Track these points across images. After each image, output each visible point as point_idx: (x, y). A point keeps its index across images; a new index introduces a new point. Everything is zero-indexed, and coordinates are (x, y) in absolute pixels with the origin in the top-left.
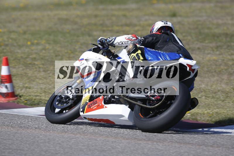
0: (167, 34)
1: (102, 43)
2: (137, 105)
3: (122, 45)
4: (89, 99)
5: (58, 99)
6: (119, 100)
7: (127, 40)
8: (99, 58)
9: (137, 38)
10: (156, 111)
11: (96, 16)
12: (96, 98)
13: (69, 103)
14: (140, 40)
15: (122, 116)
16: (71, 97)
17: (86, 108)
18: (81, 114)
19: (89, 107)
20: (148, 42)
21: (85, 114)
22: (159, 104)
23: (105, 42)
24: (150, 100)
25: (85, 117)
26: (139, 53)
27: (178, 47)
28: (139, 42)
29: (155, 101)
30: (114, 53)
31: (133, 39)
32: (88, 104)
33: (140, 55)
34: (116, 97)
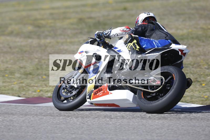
1: (99, 36)
4: (94, 87)
7: (122, 32)
8: (98, 50)
9: (130, 29)
14: (132, 31)
17: (92, 95)
18: (88, 100)
19: (95, 94)
21: (92, 100)
23: (102, 35)
26: (135, 42)
30: (109, 44)
31: (127, 30)
32: (94, 92)
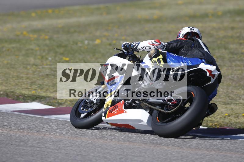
0: (193, 40)
1: (126, 47)
2: (155, 110)
3: (145, 50)
4: (111, 103)
5: (82, 104)
6: (140, 105)
7: (150, 45)
9: (160, 43)
10: (173, 116)
11: (233, 28)
12: (117, 103)
13: (93, 107)
14: (164, 45)
15: (141, 121)
16: (95, 102)
17: (107, 113)
18: (103, 118)
19: (111, 112)
20: (172, 48)
21: (107, 119)
22: (176, 108)
23: (129, 46)
24: (167, 105)
25: (107, 121)
26: (161, 58)
27: (202, 52)
28: (163, 47)
29: (172, 105)
30: (139, 59)
31: (157, 44)
32: (110, 109)
33: (161, 60)
34: (137, 102)
